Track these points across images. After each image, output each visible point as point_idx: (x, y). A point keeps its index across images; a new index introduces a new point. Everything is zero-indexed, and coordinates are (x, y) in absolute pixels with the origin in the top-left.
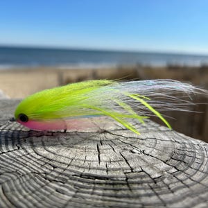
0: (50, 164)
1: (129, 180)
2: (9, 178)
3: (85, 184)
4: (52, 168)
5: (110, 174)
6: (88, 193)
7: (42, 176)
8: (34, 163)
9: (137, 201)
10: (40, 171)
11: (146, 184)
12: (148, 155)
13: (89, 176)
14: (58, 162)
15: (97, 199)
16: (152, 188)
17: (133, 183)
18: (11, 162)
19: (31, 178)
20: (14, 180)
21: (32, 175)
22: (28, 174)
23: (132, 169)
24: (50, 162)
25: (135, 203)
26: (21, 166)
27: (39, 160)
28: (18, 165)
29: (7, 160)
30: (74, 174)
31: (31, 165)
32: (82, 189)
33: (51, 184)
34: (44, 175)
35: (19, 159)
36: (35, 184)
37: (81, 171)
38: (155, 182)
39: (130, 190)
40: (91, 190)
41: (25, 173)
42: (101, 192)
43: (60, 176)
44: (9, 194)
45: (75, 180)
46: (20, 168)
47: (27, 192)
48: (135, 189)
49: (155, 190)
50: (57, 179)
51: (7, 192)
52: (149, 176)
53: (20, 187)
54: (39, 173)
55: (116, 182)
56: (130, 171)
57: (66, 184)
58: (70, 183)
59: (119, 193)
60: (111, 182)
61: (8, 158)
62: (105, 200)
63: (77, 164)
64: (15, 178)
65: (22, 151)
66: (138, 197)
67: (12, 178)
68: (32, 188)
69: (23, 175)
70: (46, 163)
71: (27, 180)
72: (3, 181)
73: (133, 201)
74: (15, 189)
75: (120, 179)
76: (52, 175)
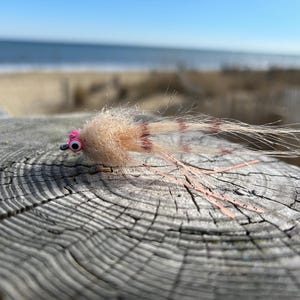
0: (128, 215)
1: (251, 234)
2: (76, 239)
3: (192, 243)
4: (133, 221)
5: (221, 227)
6: (202, 256)
7: (123, 233)
8: (104, 214)
9: (276, 265)
10: (118, 226)
11: (278, 240)
12: (262, 197)
13: (193, 231)
14: (138, 210)
15: (220, 265)
16: (288, 245)
17: (259, 238)
18: (69, 214)
19: (108, 237)
20: (84, 242)
21: (108, 232)
22: (100, 231)
23: (249, 219)
24: (127, 211)
25: (276, 268)
26: (86, 220)
27: (108, 208)
28: (80, 218)
29: (60, 211)
30: (169, 228)
31: (100, 217)
32: (191, 251)
33: (142, 244)
34: (126, 231)
35: (79, 208)
36: (118, 246)
37: (177, 223)
38: (289, 236)
39: (259, 248)
40: (204, 251)
41: (96, 230)
42: (220, 253)
43: (150, 232)
44: (85, 262)
45: (174, 236)
46: (86, 223)
47: (112, 259)
48: (266, 247)
49: (294, 247)
50: (147, 237)
51: (81, 260)
52: (277, 227)
53: (97, 251)
54: (117, 229)
55: (235, 238)
56: (247, 221)
57: (165, 244)
58: (169, 243)
59: (246, 254)
60: (228, 238)
61: (60, 208)
62: (232, 266)
63: (168, 213)
64: (84, 238)
65: (78, 196)
66: (275, 258)
67: (80, 239)
68: (116, 252)
69: (94, 233)
70: (122, 213)
71: (104, 241)
72: (68, 243)
73: (270, 265)
74: (91, 254)
75: (239, 233)
76: (138, 231)
